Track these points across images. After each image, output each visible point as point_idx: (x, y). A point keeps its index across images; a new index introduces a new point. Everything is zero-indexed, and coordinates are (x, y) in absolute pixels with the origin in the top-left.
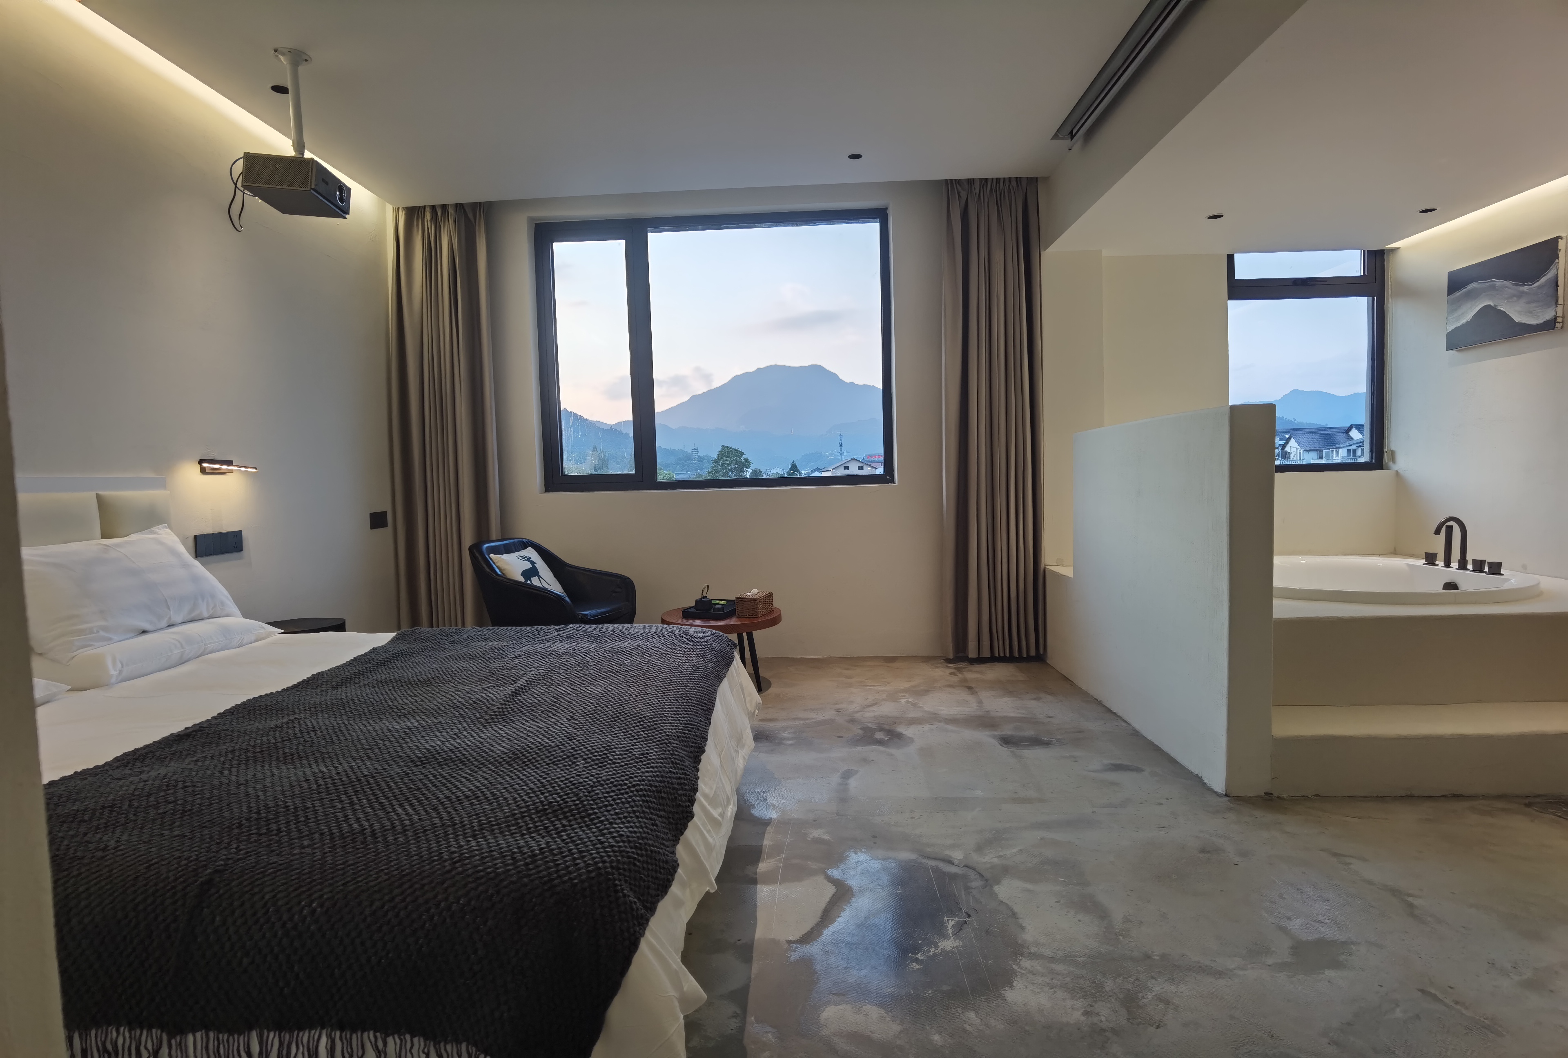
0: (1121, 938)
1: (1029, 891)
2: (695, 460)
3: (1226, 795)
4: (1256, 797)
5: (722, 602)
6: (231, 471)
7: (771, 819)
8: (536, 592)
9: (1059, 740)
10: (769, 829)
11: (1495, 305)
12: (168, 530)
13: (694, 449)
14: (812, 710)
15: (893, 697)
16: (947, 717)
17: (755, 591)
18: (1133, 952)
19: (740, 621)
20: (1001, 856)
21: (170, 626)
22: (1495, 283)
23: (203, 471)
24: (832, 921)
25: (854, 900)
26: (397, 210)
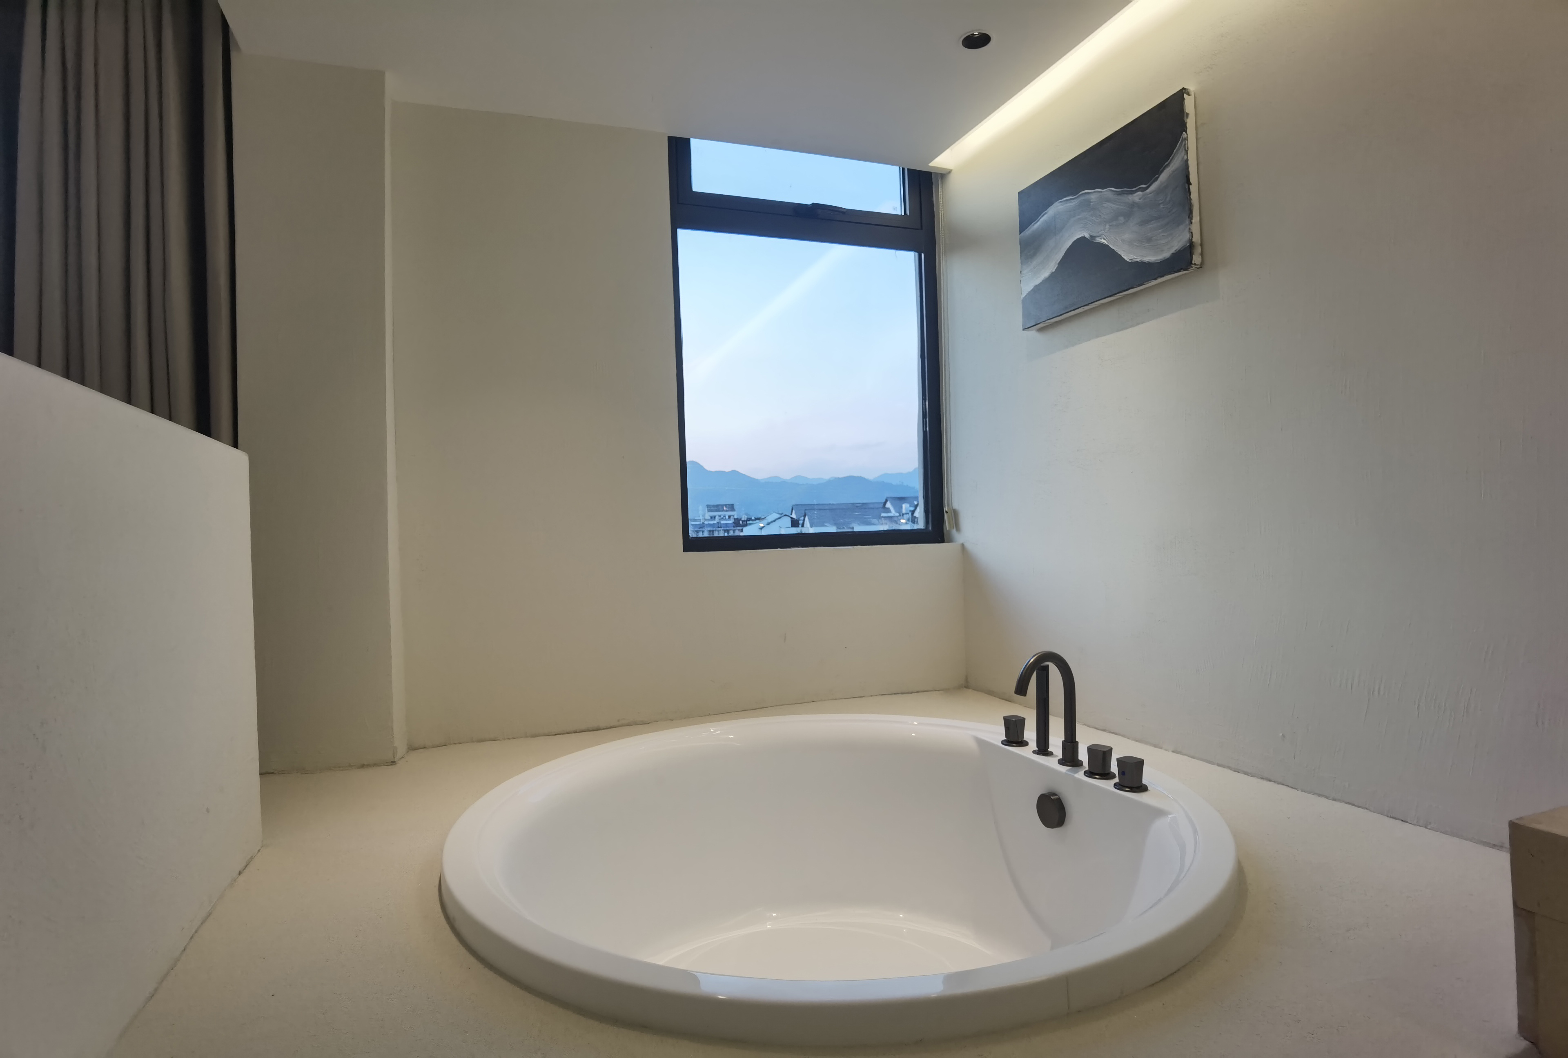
11: (1091, 236)
22: (1087, 197)
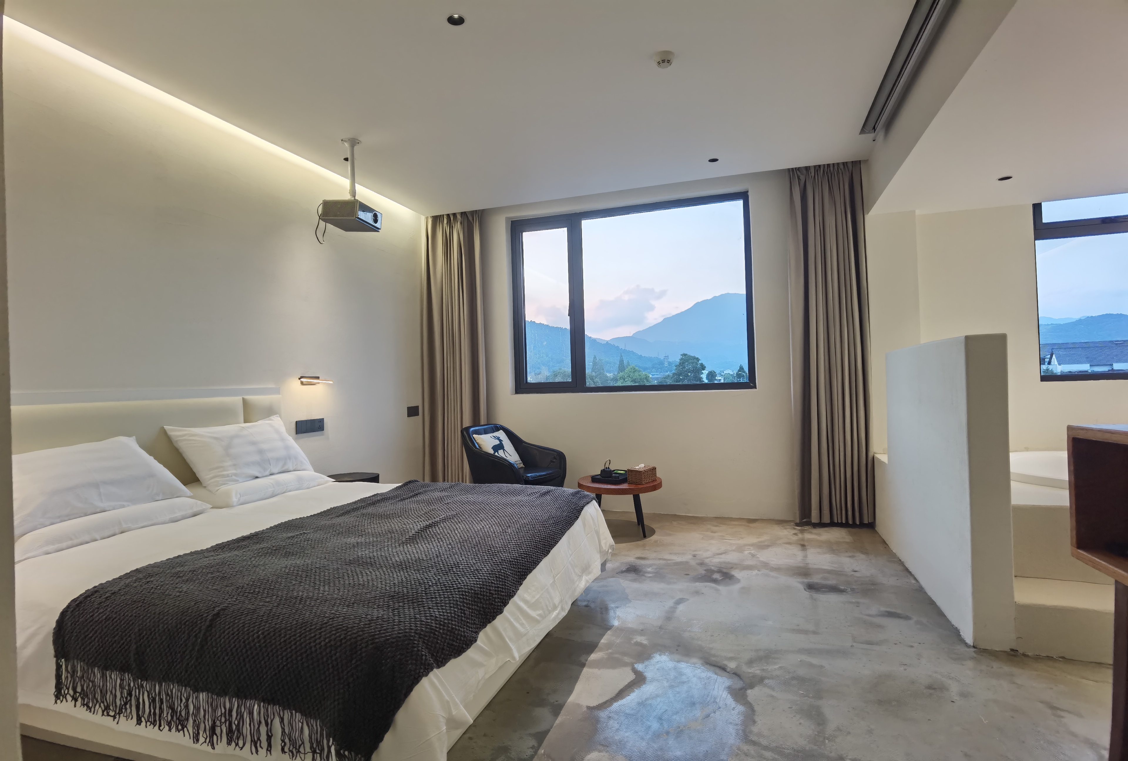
0: (827, 741)
1: (772, 696)
2: (666, 364)
3: (974, 647)
4: (1001, 651)
5: (622, 472)
6: (319, 383)
7: (613, 626)
8: (496, 460)
9: (853, 590)
10: (609, 632)
12: (279, 418)
13: (666, 357)
14: (676, 554)
15: (740, 549)
16: (773, 566)
17: (642, 465)
18: (831, 752)
19: (629, 486)
20: (763, 670)
21: (272, 474)
23: (302, 383)
24: (622, 698)
25: (644, 686)
26: (427, 218)
